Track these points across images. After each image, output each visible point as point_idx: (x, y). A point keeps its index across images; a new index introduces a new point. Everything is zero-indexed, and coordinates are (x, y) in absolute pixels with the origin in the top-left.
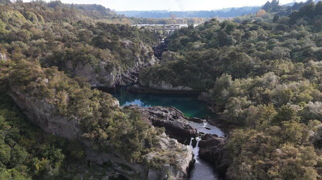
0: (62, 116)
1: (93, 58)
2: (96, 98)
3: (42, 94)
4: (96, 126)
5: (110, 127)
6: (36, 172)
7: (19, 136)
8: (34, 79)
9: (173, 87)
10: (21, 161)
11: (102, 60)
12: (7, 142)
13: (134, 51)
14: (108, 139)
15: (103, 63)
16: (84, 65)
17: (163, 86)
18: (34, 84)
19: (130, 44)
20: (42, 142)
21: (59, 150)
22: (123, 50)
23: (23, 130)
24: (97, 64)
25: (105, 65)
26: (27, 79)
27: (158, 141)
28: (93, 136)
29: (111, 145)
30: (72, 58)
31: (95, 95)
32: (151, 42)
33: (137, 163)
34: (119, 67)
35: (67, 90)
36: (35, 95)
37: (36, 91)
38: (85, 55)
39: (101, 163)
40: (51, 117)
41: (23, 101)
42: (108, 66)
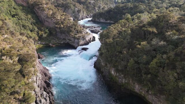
0: (49, 18)
1: (72, 6)
2: (63, 16)
3: (43, 10)
4: (60, 23)
5: (65, 24)
6: (39, 35)
7: (35, 23)
8: (41, 4)
9: (106, 21)
10: (35, 30)
11: (76, 7)
12: (31, 24)
13: (94, 6)
14: (63, 27)
15: (77, 9)
16: (68, 9)
17: (101, 21)
18: (41, 6)
19: (93, 3)
20: (43, 27)
21: (47, 30)
22: (89, 5)
23: (37, 22)
24: (73, 9)
25: (77, 10)
26: (39, 4)
27: (82, 31)
28: (59, 26)
29: (64, 30)
30: (64, 6)
31: (63, 14)
32: (109, 5)
33: (72, 37)
34: (85, 12)
35: (52, 10)
36: (41, 10)
37: (41, 9)
38: (69, 5)
39: (62, 38)
40: (46, 18)
41: (38, 12)
42: (79, 10)
